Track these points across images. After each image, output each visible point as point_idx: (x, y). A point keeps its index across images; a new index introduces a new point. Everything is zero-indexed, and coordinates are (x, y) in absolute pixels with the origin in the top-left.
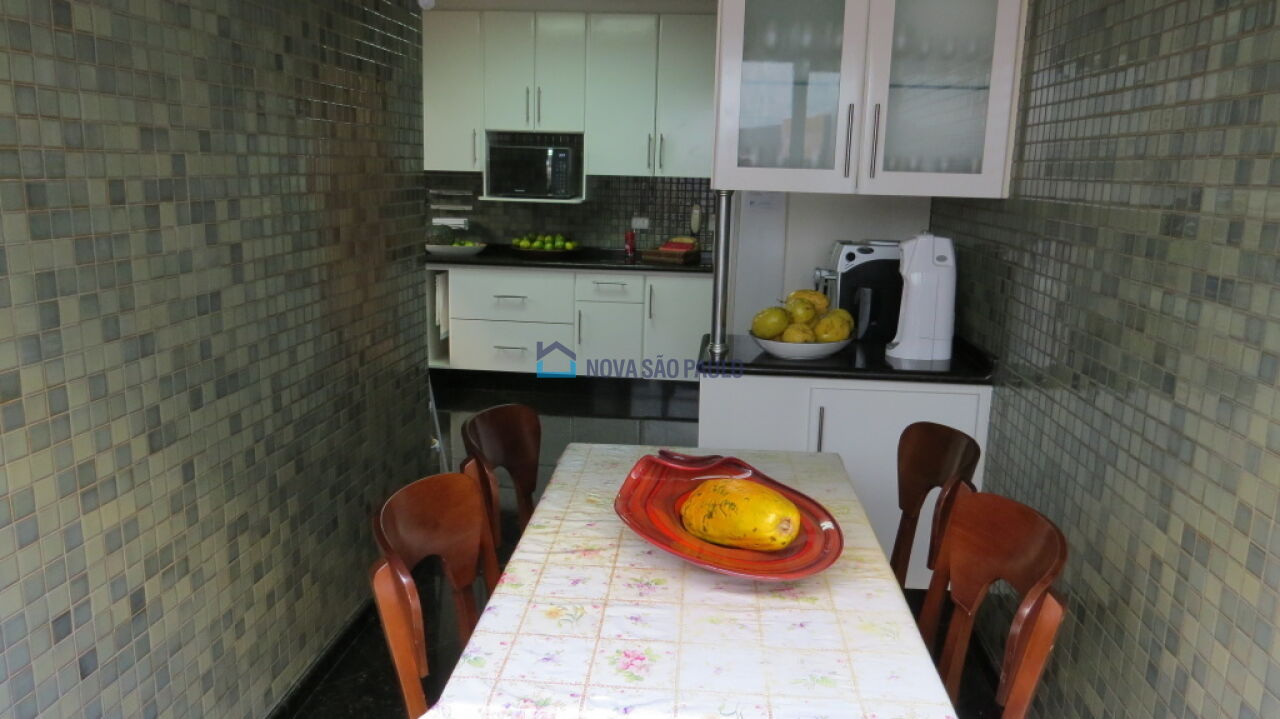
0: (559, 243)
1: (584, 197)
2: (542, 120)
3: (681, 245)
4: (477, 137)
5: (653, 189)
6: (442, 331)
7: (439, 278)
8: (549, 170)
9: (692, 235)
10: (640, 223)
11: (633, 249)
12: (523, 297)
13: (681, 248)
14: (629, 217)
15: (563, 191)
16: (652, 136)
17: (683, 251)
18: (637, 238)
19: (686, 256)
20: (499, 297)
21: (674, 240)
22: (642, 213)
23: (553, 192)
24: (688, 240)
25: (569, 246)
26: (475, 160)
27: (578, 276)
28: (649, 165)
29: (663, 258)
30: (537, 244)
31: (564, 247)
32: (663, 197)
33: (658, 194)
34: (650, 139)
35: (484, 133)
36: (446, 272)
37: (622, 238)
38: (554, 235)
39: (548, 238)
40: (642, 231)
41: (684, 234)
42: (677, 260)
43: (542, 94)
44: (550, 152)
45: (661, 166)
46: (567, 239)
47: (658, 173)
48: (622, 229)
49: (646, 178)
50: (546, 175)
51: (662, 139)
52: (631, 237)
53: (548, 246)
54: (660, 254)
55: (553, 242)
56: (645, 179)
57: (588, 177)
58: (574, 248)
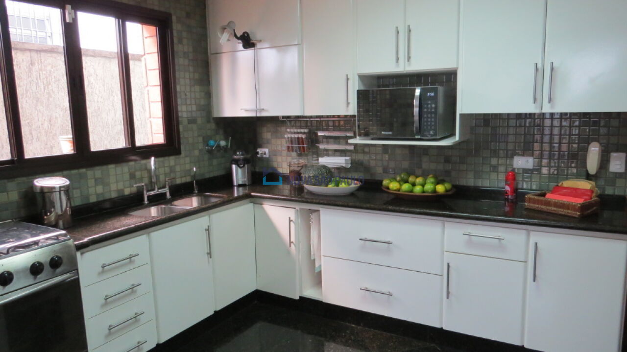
0: (429, 187)
1: (457, 138)
2: (412, 59)
3: (575, 192)
4: (350, 82)
5: (541, 127)
6: (317, 265)
7: (313, 216)
8: (416, 110)
9: (588, 177)
10: (522, 162)
11: (515, 190)
12: (389, 243)
13: (575, 196)
14: (511, 155)
15: (431, 132)
16: (539, 66)
17: (579, 201)
18: (519, 178)
19: (584, 207)
20: (366, 240)
21: (567, 184)
22: (527, 150)
23: (421, 132)
24: (585, 185)
25: (440, 188)
26: (348, 103)
27: (447, 225)
28: (535, 100)
29: (553, 209)
30: (406, 187)
31: (435, 191)
32: (551, 134)
33: (547, 131)
34: (537, 70)
35: (357, 78)
36: (318, 211)
37: (502, 177)
38: (425, 175)
39: (419, 180)
40: (525, 171)
41: (578, 176)
42: (570, 212)
43: (413, 34)
44: (418, 92)
45: (550, 100)
46: (438, 182)
47: (547, 109)
48: (502, 169)
49: (530, 114)
50: (413, 116)
51: (552, 69)
52: (512, 177)
53: (418, 189)
54: (548, 203)
55: (423, 185)
56: (531, 116)
57: (462, 115)
58: (447, 191)
